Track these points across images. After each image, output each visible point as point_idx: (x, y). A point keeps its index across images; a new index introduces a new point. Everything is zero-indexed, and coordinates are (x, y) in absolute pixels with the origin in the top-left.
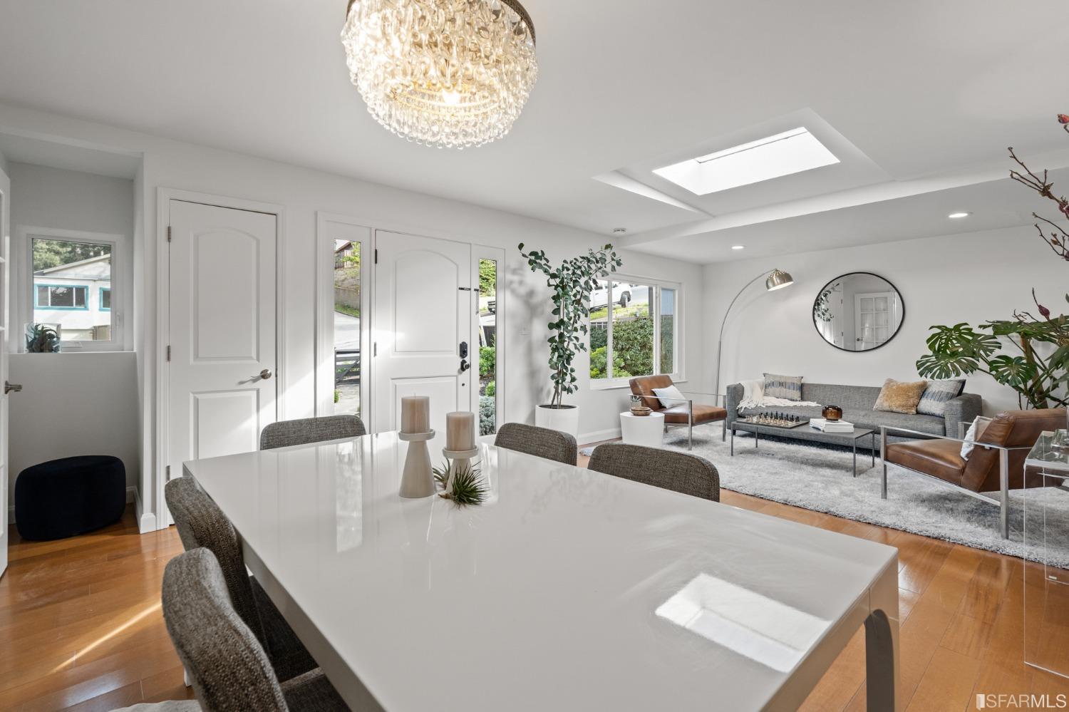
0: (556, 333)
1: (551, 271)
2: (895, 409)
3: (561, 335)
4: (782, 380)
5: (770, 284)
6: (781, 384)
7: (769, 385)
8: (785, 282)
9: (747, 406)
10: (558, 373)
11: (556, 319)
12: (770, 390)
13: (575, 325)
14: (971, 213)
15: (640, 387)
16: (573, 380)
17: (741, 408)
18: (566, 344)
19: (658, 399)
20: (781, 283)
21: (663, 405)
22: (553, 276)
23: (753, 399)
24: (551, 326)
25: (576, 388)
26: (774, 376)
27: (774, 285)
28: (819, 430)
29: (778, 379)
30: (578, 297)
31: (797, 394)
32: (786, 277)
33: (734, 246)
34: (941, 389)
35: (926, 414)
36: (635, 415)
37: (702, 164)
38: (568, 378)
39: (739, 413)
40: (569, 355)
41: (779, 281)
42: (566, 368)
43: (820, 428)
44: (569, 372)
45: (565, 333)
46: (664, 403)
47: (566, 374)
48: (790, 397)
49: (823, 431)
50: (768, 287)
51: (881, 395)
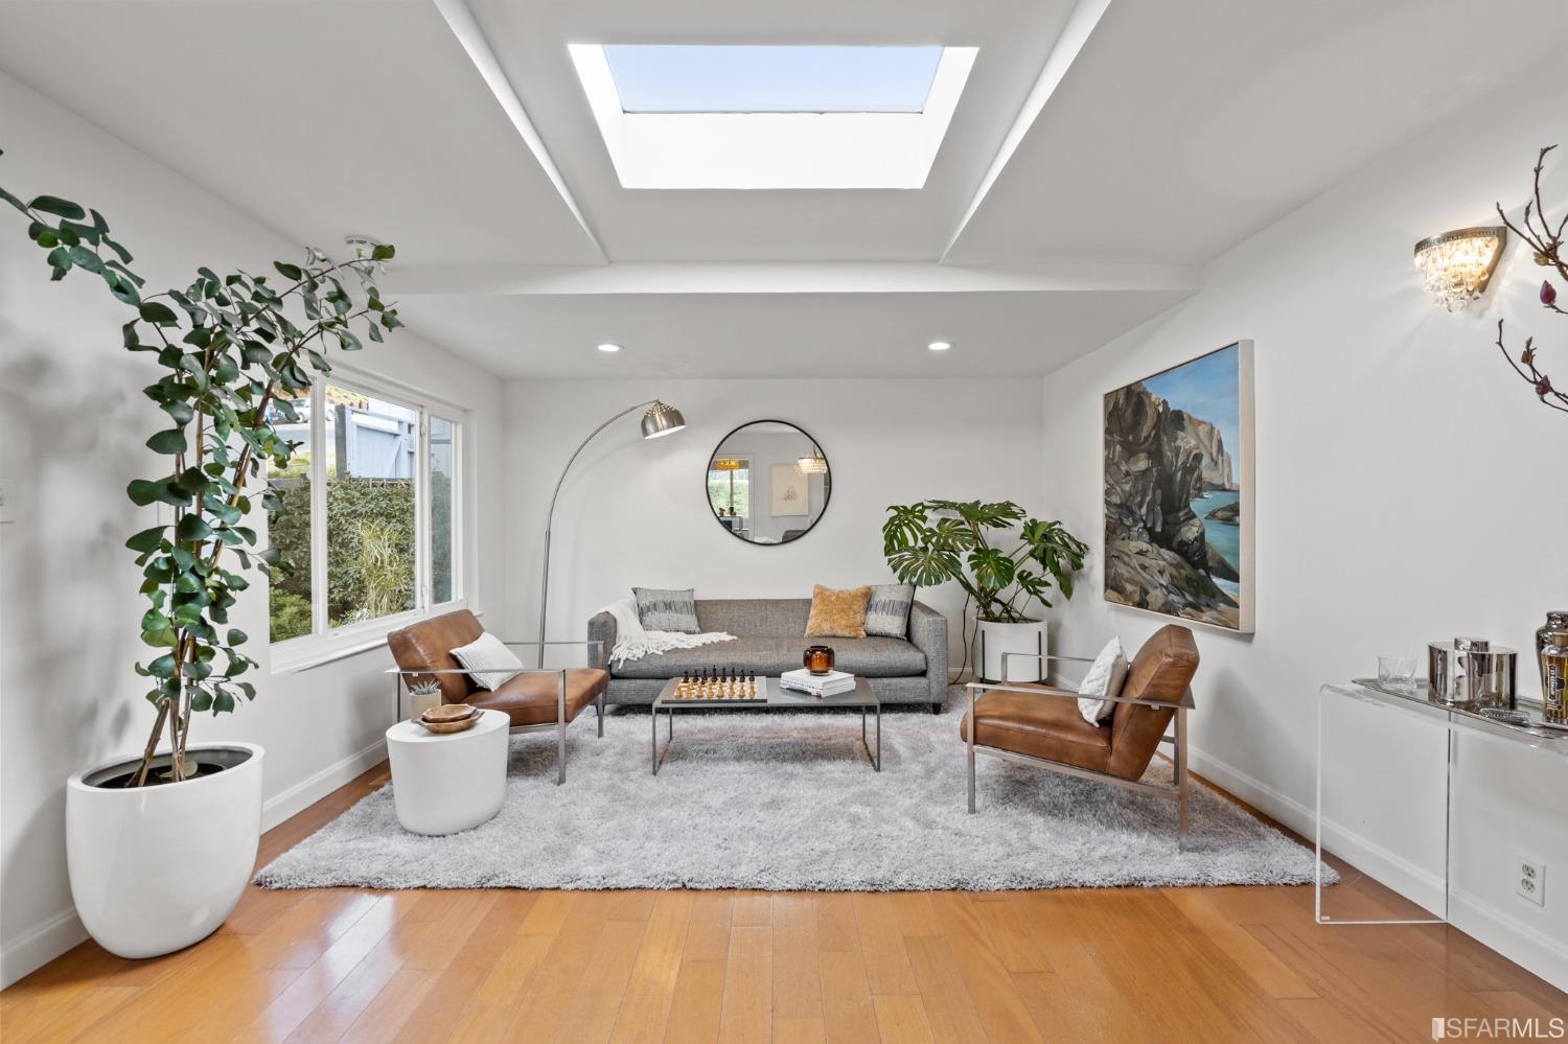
0: (163, 515)
1: (145, 294)
2: (839, 632)
3: (189, 527)
4: (668, 599)
5: (650, 427)
6: (668, 606)
7: (649, 610)
8: (674, 426)
9: (630, 656)
10: (173, 655)
11: (163, 467)
12: (650, 618)
13: (243, 492)
14: (953, 345)
15: (421, 649)
16: (237, 667)
17: (619, 660)
18: (206, 552)
19: (467, 677)
20: (669, 427)
21: (480, 684)
22: (157, 314)
23: (635, 644)
24: (141, 493)
25: (250, 692)
26: (654, 592)
27: (657, 430)
28: (809, 694)
29: (660, 598)
30: (257, 400)
31: (691, 621)
32: (675, 418)
33: (602, 344)
34: (893, 598)
35: (876, 635)
36: (436, 732)
37: (627, 114)
38: (219, 664)
39: (614, 670)
40: (220, 590)
41: (664, 422)
42: (209, 633)
43: (810, 690)
44: (224, 643)
45: (206, 516)
46: (482, 679)
47: (210, 654)
48: (685, 628)
49: (819, 696)
50: (645, 432)
51: (813, 612)
